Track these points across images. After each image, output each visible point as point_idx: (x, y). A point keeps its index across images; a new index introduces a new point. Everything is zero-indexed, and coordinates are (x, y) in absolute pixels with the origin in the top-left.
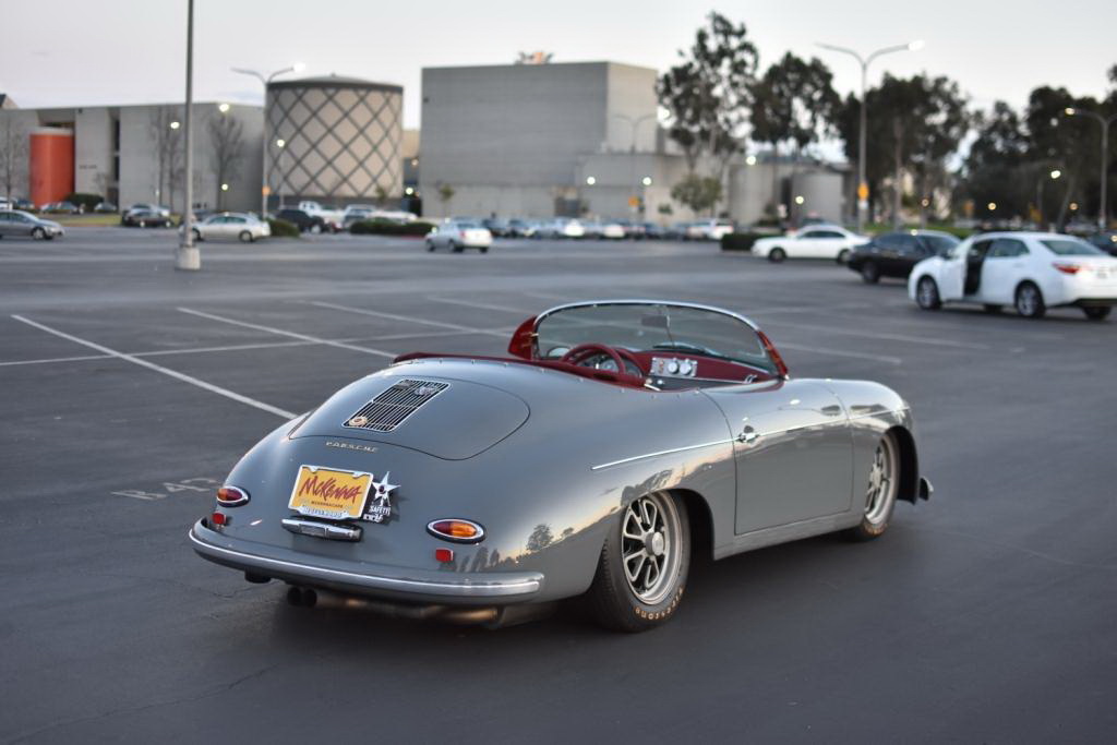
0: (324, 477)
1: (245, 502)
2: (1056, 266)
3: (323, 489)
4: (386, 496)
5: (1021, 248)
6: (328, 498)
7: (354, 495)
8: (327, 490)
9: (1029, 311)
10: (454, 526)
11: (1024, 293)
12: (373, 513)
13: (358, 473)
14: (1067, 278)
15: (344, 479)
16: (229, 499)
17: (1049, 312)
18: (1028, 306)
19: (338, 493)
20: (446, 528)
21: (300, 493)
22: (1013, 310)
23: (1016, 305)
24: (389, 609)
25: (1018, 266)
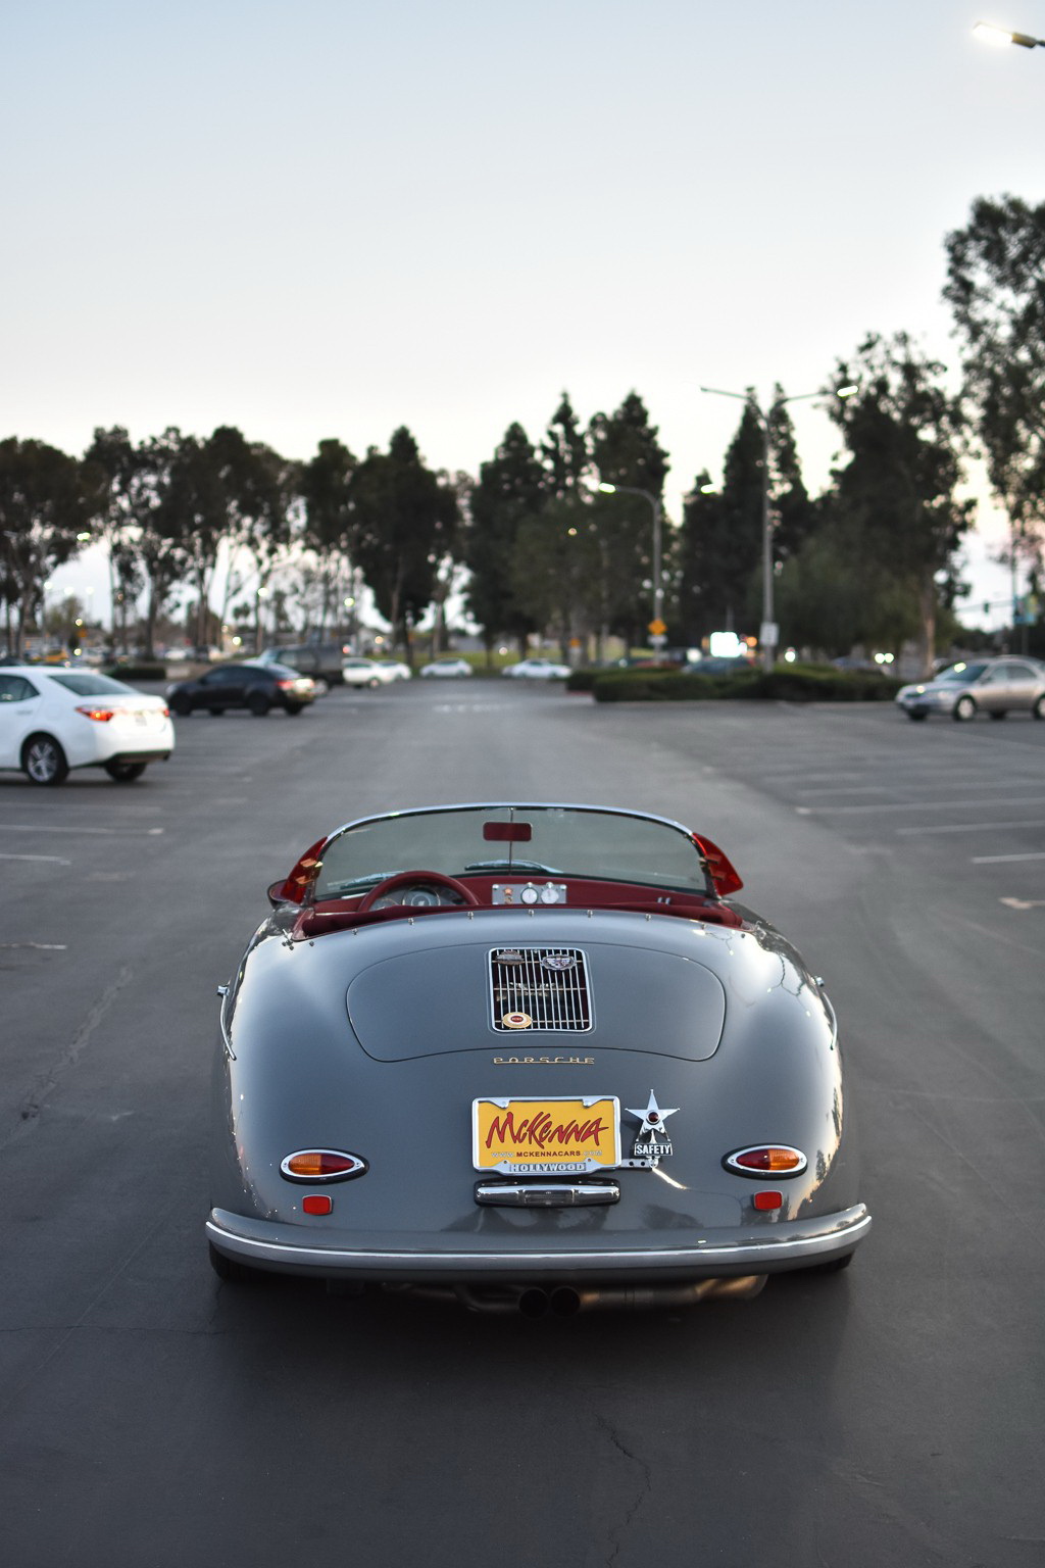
0: (525, 1110)
1: (360, 1173)
2: (79, 709)
3: (532, 1132)
4: (660, 1126)
5: (28, 690)
6: (545, 1143)
7: (595, 1133)
8: (538, 1131)
9: (45, 776)
10: (772, 1156)
11: (36, 750)
12: (643, 1157)
13: (589, 1100)
14: (101, 728)
15: (563, 1111)
16: (324, 1170)
17: (72, 776)
18: (43, 767)
19: (563, 1134)
20: (760, 1160)
21: (488, 1144)
22: (22, 776)
23: (24, 768)
24: (645, 1296)
25: (22, 713)
